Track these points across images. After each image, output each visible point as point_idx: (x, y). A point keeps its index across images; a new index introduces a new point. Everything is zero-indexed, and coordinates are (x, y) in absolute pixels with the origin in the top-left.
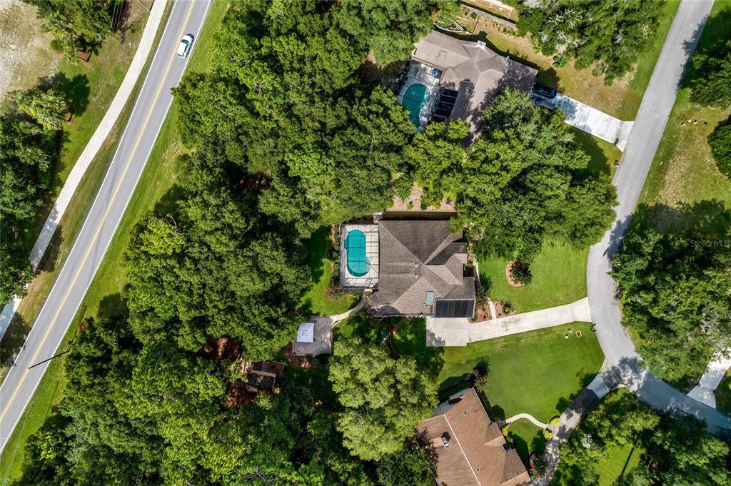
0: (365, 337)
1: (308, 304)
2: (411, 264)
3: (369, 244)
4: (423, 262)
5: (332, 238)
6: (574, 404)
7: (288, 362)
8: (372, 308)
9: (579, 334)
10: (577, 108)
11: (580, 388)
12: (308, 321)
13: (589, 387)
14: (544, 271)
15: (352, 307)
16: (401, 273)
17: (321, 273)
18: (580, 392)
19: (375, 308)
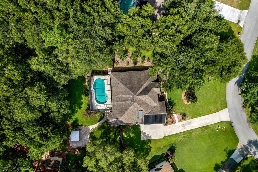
1: (76, 121)
2: (128, 96)
3: (107, 86)
4: (135, 94)
5: (86, 84)
6: (224, 167)
7: (68, 152)
8: (109, 121)
9: (223, 128)
10: (216, 5)
11: (226, 158)
12: (76, 130)
13: (232, 157)
14: (203, 95)
15: (99, 121)
16: (124, 101)
17: (82, 103)
18: (226, 160)
19: (111, 121)
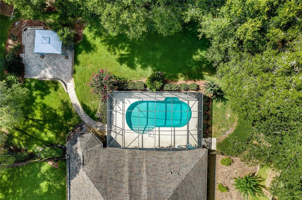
0: (44, 124)
5: (181, 81)
7: (14, 21)
8: (78, 139)
15: (84, 107)
16: (131, 186)
17: (132, 66)
19: (79, 143)
